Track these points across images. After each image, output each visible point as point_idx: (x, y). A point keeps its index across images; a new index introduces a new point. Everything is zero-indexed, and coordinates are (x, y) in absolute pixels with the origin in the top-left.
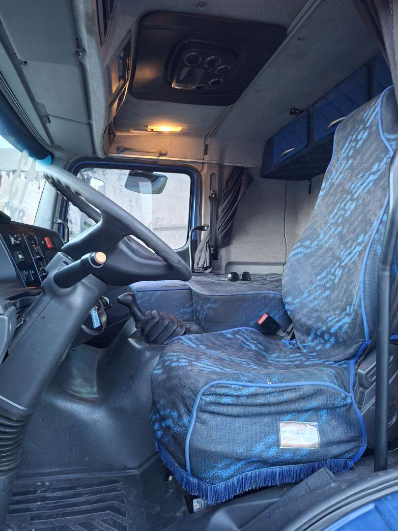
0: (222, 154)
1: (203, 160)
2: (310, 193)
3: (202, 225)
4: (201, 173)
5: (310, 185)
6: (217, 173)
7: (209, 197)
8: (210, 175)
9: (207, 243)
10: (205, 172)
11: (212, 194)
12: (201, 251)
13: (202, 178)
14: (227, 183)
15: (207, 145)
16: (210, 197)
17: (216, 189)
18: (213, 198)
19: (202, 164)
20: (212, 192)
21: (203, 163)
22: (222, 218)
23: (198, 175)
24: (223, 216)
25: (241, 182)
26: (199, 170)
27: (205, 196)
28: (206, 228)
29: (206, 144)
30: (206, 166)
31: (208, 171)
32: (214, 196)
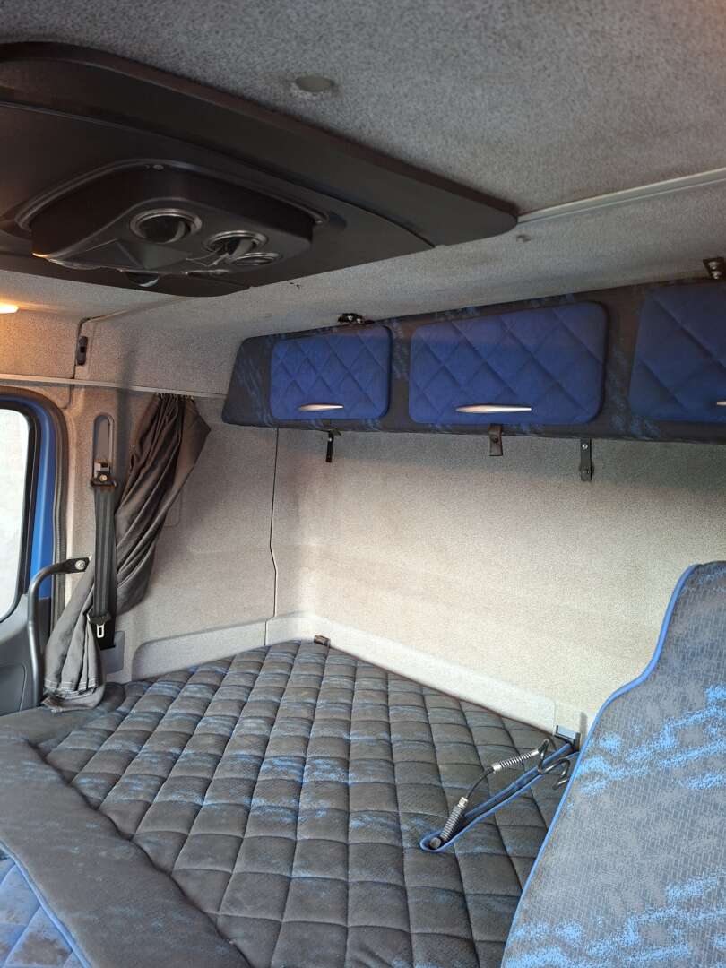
0: (129, 362)
1: (73, 378)
2: (329, 460)
3: (69, 556)
4: (66, 412)
5: (330, 445)
6: (113, 414)
7: (92, 484)
8: (93, 419)
9: (85, 614)
10: (76, 412)
11: (101, 473)
12: (69, 634)
13: (69, 425)
14: (141, 443)
15: (85, 339)
16: (94, 484)
17: (111, 457)
18: (103, 485)
19: (67, 389)
20: (98, 467)
21: (72, 387)
22: (129, 538)
23: (54, 417)
24: (132, 533)
25: (179, 442)
26: (60, 403)
27: (80, 479)
28: (79, 565)
29: (83, 334)
30: (80, 397)
31: (87, 408)
32: (104, 478)
